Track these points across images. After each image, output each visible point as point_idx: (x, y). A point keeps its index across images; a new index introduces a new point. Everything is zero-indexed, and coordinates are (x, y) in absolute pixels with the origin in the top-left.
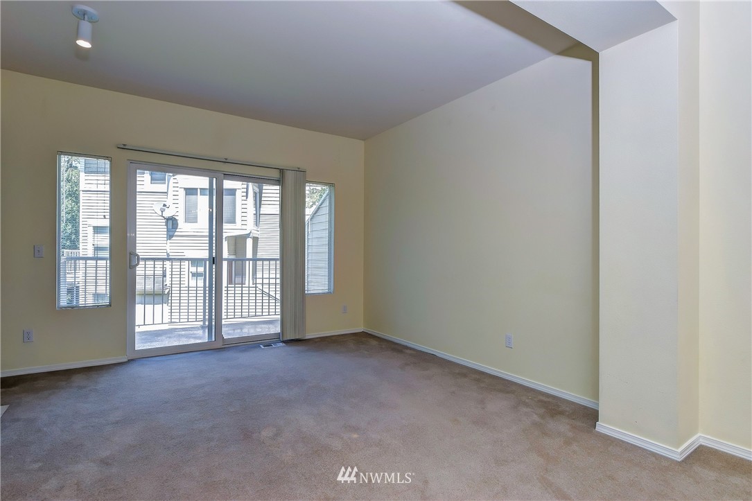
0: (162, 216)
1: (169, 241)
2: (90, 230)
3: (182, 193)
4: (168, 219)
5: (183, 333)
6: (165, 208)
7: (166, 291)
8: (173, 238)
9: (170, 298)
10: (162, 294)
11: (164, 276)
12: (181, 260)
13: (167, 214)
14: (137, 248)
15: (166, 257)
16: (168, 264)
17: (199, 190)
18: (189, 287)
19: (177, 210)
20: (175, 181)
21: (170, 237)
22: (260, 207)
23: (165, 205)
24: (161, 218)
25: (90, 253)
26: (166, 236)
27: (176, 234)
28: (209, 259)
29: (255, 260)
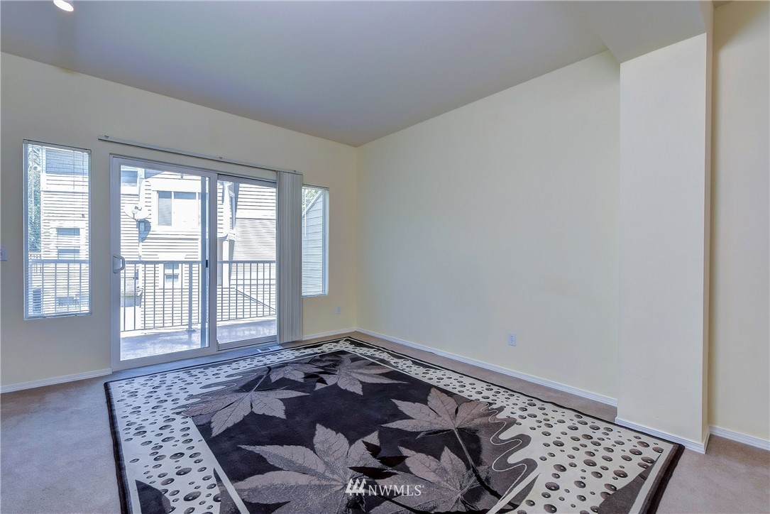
0: (133, 218)
1: (141, 244)
2: (54, 232)
3: (155, 196)
4: (139, 222)
5: (168, 338)
6: (137, 210)
7: (139, 294)
8: (146, 241)
9: (143, 300)
10: (135, 296)
11: (136, 278)
12: (155, 263)
13: (140, 216)
14: (122, 250)
15: (138, 259)
16: (140, 267)
17: (173, 193)
18: (164, 289)
19: (150, 212)
20: (147, 184)
21: (142, 239)
22: (236, 211)
23: (136, 208)
24: (132, 220)
25: (54, 255)
26: (137, 238)
27: (149, 236)
28: (202, 262)
29: (230, 262)
